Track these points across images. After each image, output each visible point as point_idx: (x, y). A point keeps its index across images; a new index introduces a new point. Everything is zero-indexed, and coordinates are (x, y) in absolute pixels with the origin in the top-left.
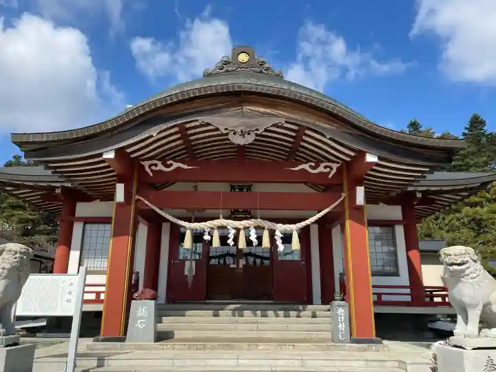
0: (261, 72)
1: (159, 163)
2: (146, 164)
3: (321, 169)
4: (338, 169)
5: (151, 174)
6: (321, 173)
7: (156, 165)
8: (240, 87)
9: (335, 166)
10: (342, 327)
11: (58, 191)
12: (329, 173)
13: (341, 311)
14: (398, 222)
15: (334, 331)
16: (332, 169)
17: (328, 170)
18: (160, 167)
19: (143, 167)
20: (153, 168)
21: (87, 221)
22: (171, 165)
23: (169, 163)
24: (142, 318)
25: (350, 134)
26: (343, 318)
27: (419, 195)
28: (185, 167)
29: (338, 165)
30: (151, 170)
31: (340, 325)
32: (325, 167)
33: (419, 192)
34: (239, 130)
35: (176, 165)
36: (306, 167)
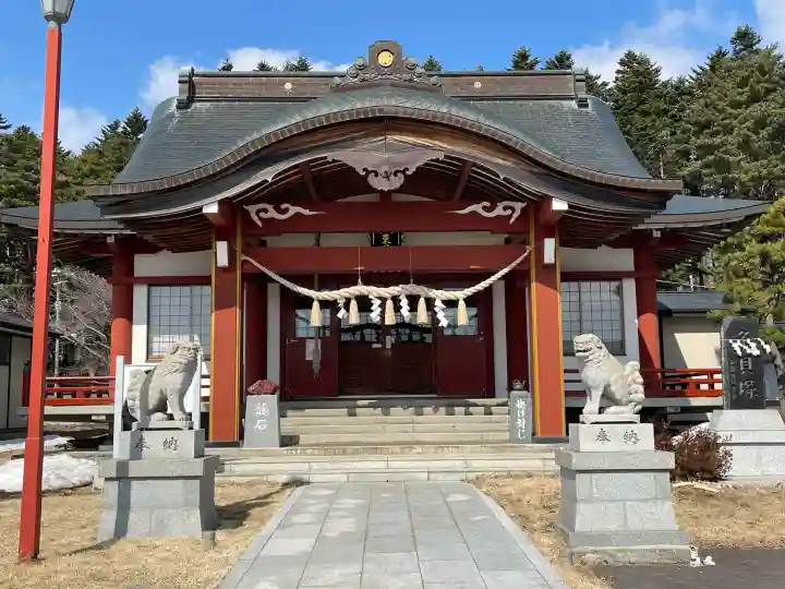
0: (411, 80)
1: (270, 207)
2: (252, 209)
3: (499, 211)
4: (523, 210)
5: (259, 223)
6: (498, 217)
7: (266, 211)
8: (381, 110)
9: (519, 206)
10: (521, 423)
11: (110, 240)
12: (511, 216)
13: (520, 404)
14: (628, 275)
15: (513, 429)
16: (514, 210)
17: (509, 212)
18: (272, 213)
19: (247, 213)
20: (262, 215)
21: (153, 282)
22: (287, 210)
23: (284, 206)
24: (262, 417)
25: (531, 172)
26: (523, 412)
27: (657, 234)
28: (307, 212)
29: (524, 205)
30: (260, 218)
31: (519, 420)
32: (505, 208)
33: (657, 230)
34: (382, 171)
35: (293, 210)
36: (477, 208)
